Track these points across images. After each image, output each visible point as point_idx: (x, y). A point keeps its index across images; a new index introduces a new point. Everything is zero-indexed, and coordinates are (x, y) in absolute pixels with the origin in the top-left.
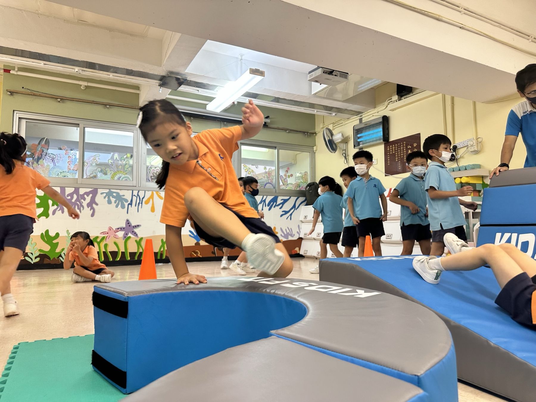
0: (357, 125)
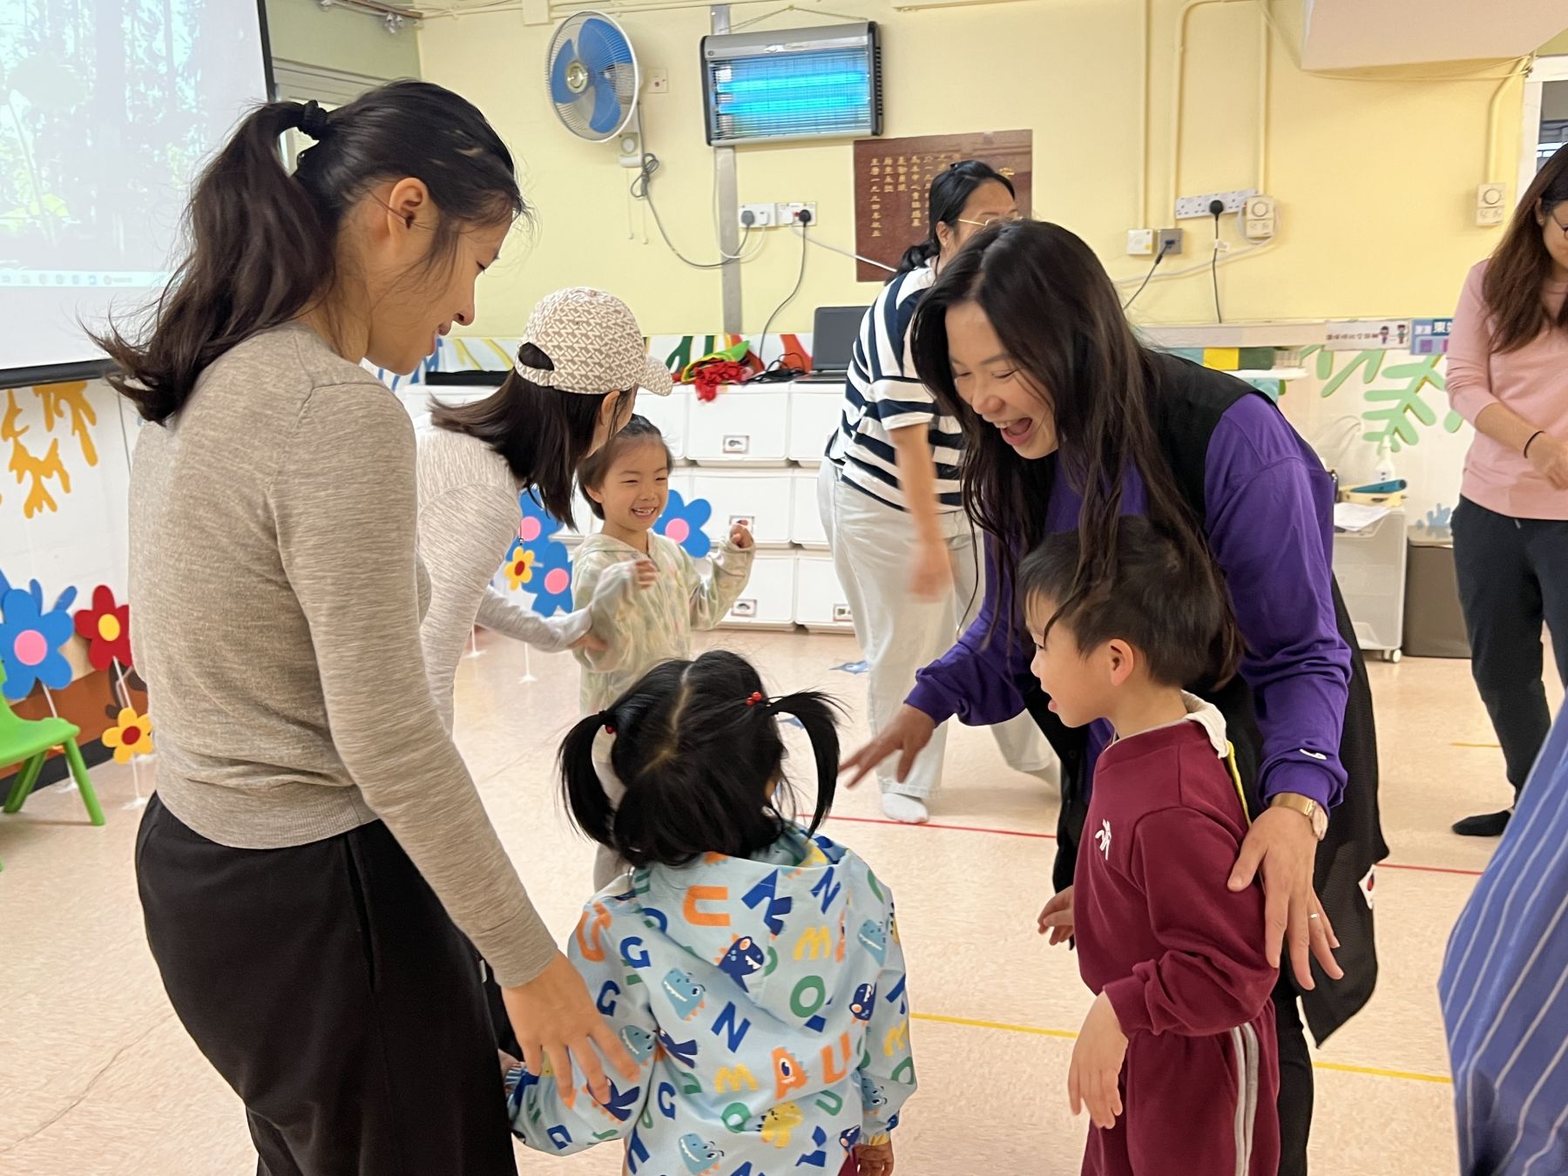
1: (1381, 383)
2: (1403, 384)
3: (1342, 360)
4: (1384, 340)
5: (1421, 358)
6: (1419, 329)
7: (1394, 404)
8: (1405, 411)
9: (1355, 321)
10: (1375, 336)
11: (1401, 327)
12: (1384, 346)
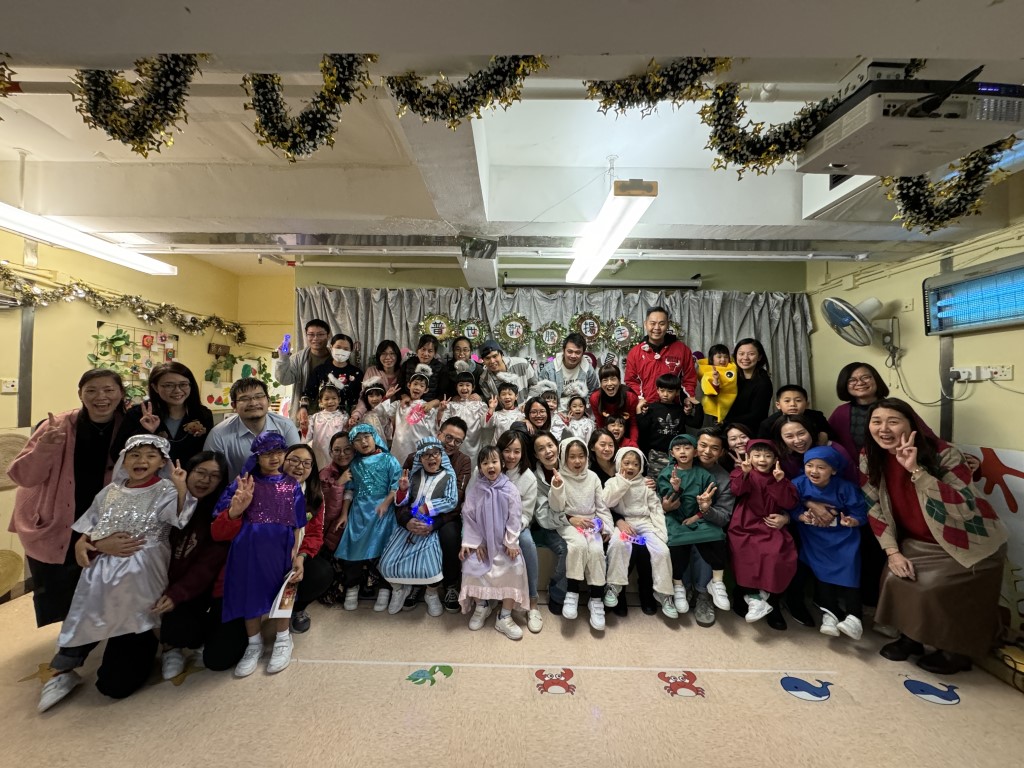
0: (935, 277)
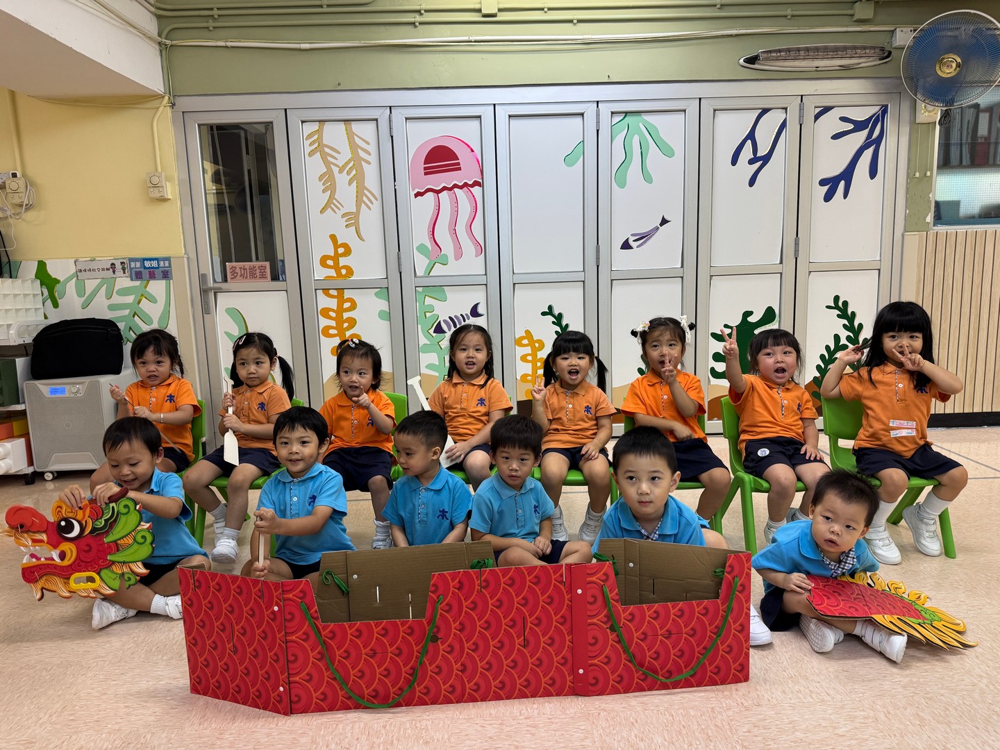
1: (116, 299)
2: (130, 299)
3: (90, 285)
4: (114, 272)
5: (138, 283)
6: (133, 265)
7: (127, 312)
8: (134, 316)
9: (94, 260)
10: (107, 269)
11: (122, 263)
12: (114, 276)
